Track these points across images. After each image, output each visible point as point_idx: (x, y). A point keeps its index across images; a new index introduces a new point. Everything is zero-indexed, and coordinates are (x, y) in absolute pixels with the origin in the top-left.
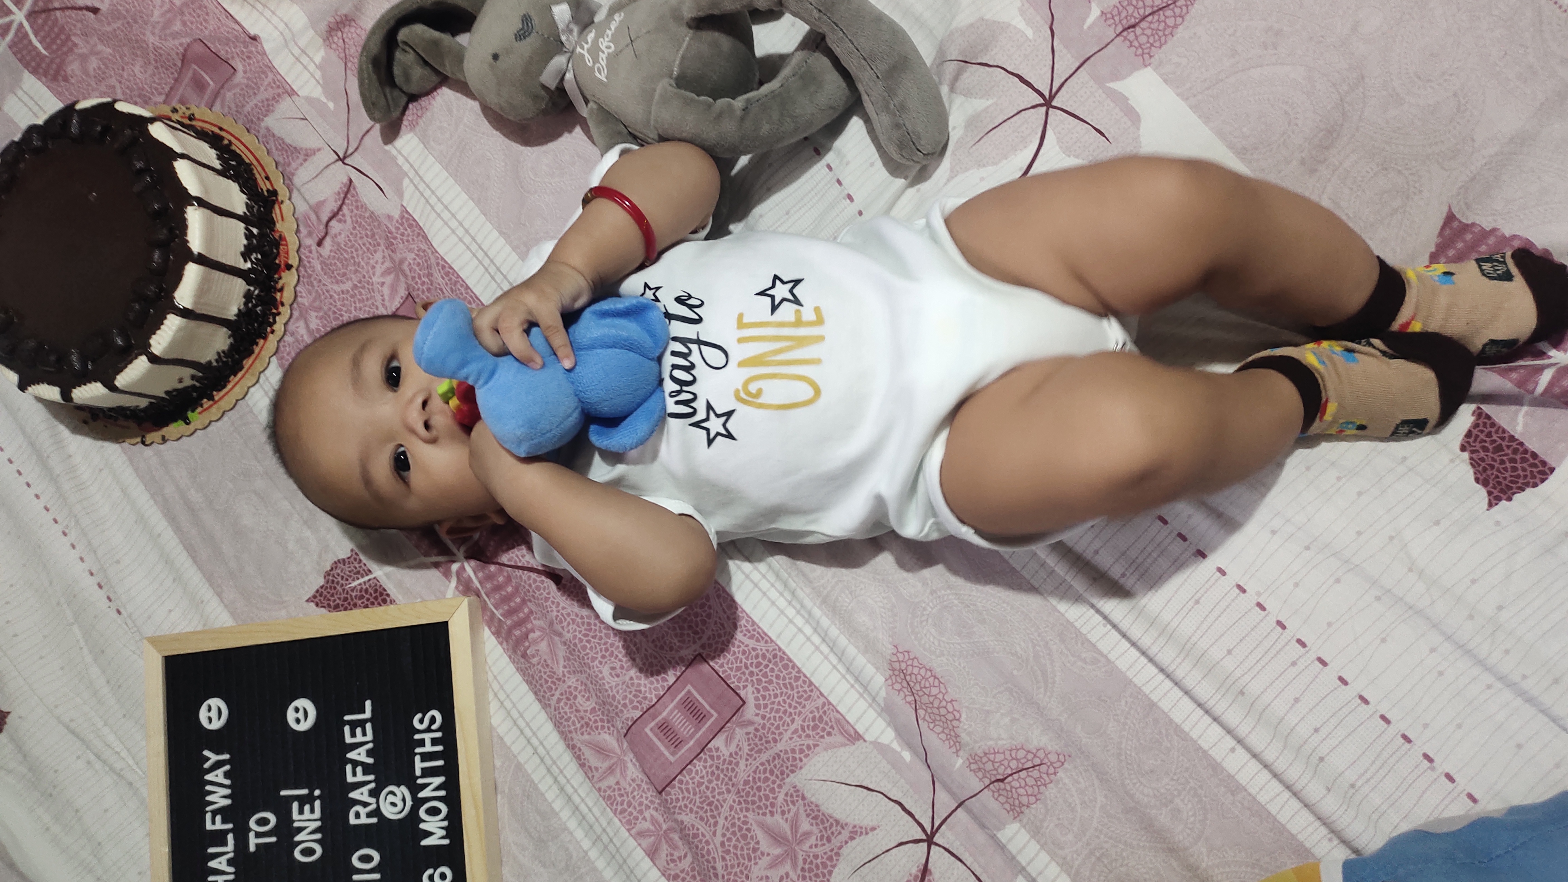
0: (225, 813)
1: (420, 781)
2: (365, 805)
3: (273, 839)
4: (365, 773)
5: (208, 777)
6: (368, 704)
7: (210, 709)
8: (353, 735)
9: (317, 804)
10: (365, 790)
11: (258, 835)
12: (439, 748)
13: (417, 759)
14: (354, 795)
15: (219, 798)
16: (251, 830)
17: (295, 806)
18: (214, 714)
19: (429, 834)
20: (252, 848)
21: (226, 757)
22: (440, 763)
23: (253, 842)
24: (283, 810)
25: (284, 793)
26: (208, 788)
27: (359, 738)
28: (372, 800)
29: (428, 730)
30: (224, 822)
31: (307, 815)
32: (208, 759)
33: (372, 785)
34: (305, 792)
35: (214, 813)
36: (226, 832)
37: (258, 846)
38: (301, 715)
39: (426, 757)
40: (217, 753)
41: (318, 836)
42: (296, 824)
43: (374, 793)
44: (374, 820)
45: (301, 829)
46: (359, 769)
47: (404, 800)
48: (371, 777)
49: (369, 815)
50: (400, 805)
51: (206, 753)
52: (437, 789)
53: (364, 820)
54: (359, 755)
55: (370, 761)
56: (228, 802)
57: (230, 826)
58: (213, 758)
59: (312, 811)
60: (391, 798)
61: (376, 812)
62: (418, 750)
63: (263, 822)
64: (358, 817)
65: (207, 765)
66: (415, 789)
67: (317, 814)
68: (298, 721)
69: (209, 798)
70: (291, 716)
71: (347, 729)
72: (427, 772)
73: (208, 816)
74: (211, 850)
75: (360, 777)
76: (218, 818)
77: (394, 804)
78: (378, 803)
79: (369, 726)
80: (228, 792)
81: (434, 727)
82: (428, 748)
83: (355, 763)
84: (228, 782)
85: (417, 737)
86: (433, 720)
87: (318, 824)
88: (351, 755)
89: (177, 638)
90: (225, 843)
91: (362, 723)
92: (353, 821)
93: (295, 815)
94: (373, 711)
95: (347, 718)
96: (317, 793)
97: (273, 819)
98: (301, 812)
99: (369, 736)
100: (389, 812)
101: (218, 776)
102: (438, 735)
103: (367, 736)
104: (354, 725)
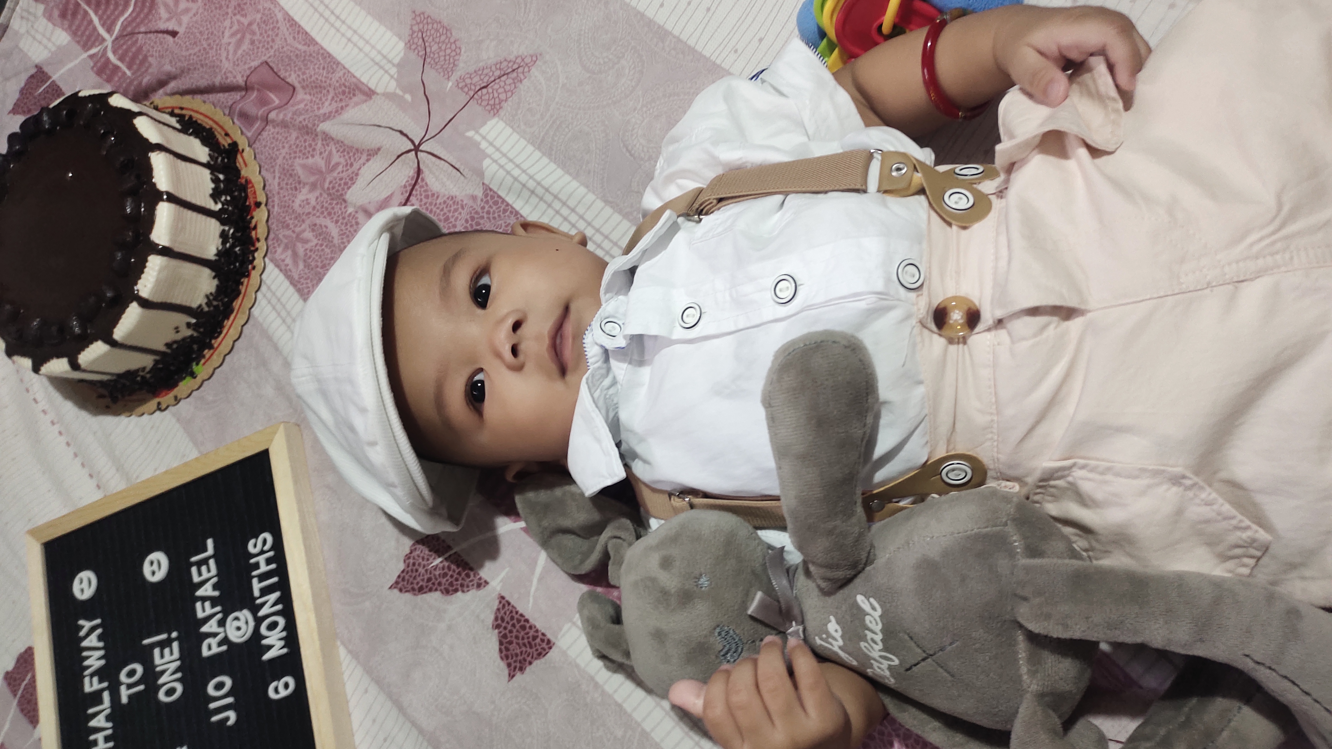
0: (101, 674)
1: (259, 601)
2: (215, 635)
3: (141, 687)
4: (213, 606)
5: (85, 644)
6: (210, 543)
7: (81, 582)
8: (200, 574)
9: (175, 645)
10: (213, 622)
11: (129, 686)
12: (273, 566)
13: (255, 581)
14: (205, 629)
15: (94, 661)
16: (121, 684)
17: (157, 651)
18: (85, 585)
19: (270, 647)
20: (124, 700)
21: (98, 621)
22: (275, 579)
23: (124, 694)
24: (146, 658)
25: (146, 642)
26: (85, 654)
27: (205, 575)
28: (221, 630)
29: (262, 552)
30: (100, 681)
31: (167, 657)
32: (83, 627)
33: (220, 616)
34: (164, 636)
35: (92, 675)
36: (102, 690)
37: (130, 697)
38: (155, 567)
39: (262, 578)
40: (90, 619)
41: (179, 675)
42: (158, 669)
43: (222, 623)
44: (224, 648)
45: (163, 672)
46: (207, 604)
47: (247, 623)
48: (218, 609)
49: (220, 644)
50: (244, 627)
51: (81, 622)
52: (275, 604)
53: (215, 650)
54: (207, 590)
55: (216, 593)
56: (102, 662)
57: (105, 684)
58: (86, 625)
59: (172, 653)
60: (236, 624)
61: (225, 641)
62: (254, 573)
63: (132, 673)
64: (210, 648)
65: (82, 633)
66: (255, 609)
67: (176, 654)
68: (153, 573)
69: (86, 663)
70: (147, 570)
71: (194, 570)
72: (265, 591)
73: (87, 680)
74: (91, 711)
75: (209, 611)
76: (95, 679)
77: (239, 629)
78: (225, 631)
79: (212, 562)
80: (102, 653)
81: (266, 548)
82: (264, 568)
83: (203, 599)
84: (101, 644)
85: (253, 561)
86: (265, 542)
87: (178, 663)
88: (200, 593)
89: (51, 525)
90: (101, 702)
91: (205, 561)
92: (205, 653)
93: (157, 660)
94: (216, 547)
95: (194, 559)
96: (174, 635)
97: (139, 668)
98: (162, 656)
99: (214, 571)
100: (236, 637)
101: (92, 641)
102: (271, 554)
103: (211, 571)
104: (199, 564)
